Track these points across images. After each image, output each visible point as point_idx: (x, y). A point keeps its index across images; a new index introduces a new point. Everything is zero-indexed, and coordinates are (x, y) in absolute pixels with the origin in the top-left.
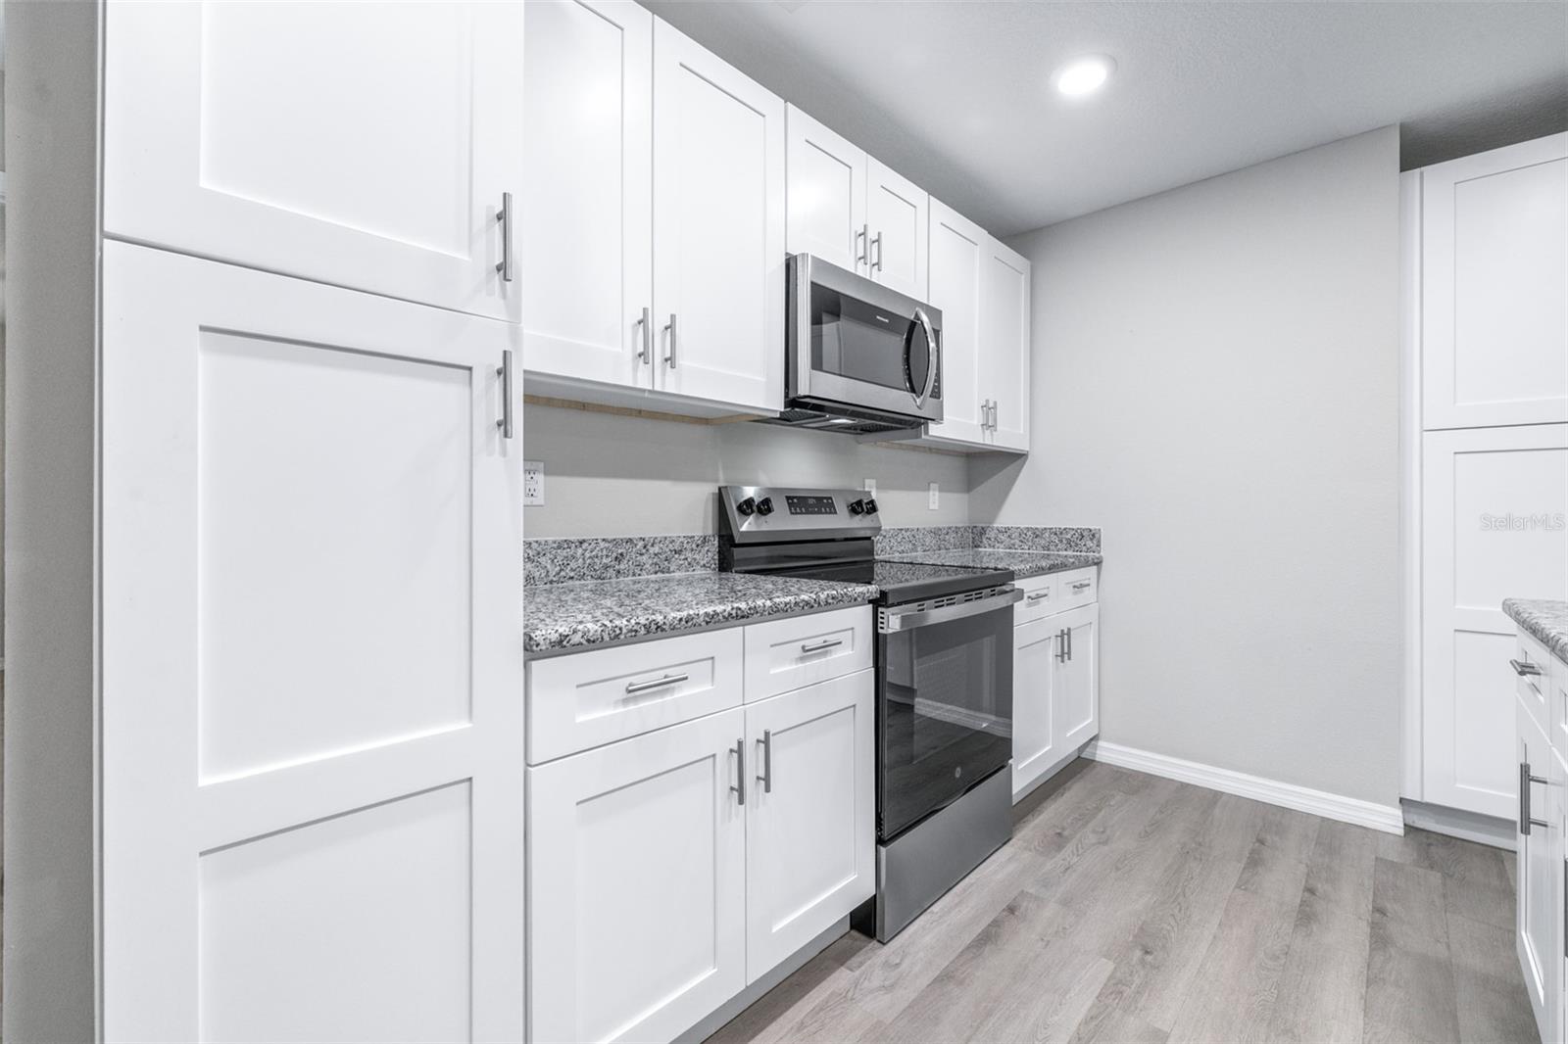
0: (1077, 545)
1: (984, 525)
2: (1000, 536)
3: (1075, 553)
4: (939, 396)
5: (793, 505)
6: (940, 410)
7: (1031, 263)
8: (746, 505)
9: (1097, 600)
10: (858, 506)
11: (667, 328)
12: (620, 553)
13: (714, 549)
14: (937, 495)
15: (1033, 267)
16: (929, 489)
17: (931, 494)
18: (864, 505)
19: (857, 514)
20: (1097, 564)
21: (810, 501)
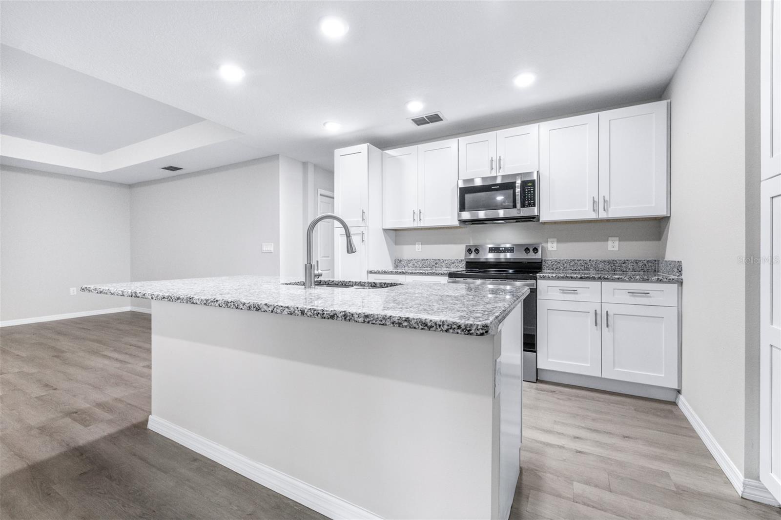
4: (535, 206)
5: (491, 250)
6: (535, 211)
7: (669, 101)
8: (469, 251)
9: (677, 306)
10: (527, 250)
11: (420, 212)
12: (437, 263)
13: (465, 263)
14: (617, 243)
15: (671, 102)
16: (607, 240)
17: (610, 243)
18: (531, 250)
19: (527, 253)
20: (674, 283)
21: (501, 249)
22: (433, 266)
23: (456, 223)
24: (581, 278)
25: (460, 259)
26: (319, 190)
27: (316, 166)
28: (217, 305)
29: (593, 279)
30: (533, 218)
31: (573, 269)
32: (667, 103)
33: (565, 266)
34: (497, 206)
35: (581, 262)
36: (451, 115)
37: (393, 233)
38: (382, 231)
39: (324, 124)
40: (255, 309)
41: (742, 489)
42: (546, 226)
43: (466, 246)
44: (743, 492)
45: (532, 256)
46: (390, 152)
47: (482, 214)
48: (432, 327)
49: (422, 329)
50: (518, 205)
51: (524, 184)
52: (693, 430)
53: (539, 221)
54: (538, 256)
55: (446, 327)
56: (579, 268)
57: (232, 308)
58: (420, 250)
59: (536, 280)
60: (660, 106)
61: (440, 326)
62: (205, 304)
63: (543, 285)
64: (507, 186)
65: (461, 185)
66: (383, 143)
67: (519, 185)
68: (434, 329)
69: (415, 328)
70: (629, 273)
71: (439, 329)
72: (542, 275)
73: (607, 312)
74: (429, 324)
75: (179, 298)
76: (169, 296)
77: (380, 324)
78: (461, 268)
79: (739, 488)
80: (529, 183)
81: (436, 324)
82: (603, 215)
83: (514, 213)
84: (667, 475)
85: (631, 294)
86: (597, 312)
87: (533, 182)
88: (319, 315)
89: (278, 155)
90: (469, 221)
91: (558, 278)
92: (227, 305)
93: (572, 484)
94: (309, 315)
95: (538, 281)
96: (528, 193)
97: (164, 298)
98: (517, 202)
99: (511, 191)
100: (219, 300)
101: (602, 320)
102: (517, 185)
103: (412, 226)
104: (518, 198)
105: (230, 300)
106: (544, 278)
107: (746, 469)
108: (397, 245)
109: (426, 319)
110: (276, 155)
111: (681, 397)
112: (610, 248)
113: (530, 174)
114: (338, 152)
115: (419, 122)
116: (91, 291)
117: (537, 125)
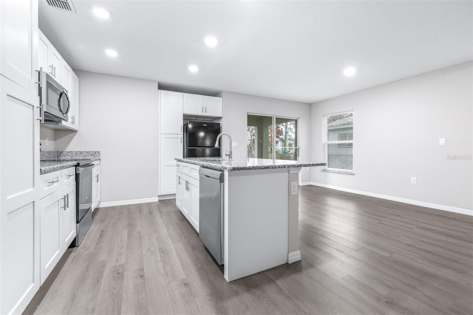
0: (94, 155)
1: (61, 151)
2: (68, 153)
3: (94, 157)
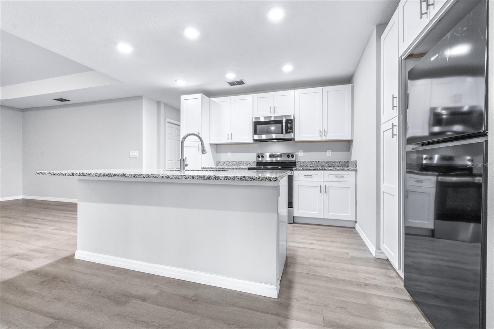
4: (292, 133)
5: (270, 156)
6: (292, 136)
7: (352, 84)
8: (259, 157)
9: (355, 181)
10: (288, 156)
11: (232, 134)
12: (240, 163)
13: (256, 163)
14: (331, 153)
15: (353, 85)
16: (327, 151)
17: (328, 153)
18: (290, 156)
19: (288, 158)
20: (354, 171)
21: (275, 155)
22: (238, 165)
23: (252, 141)
24: (314, 169)
25: (253, 161)
26: (167, 119)
27: (165, 104)
28: (142, 177)
29: (320, 170)
30: (292, 139)
31: (310, 166)
32: (352, 85)
33: (307, 164)
34: (271, 132)
35: (314, 162)
36: (249, 82)
37: (215, 146)
38: (209, 145)
39: (176, 81)
40: (166, 177)
41: (375, 254)
42: (298, 143)
43: (257, 154)
44: (375, 255)
45: (291, 159)
46: (214, 99)
47: (264, 137)
48: (255, 179)
49: (251, 180)
50: (284, 132)
51: (287, 121)
52: (360, 237)
53: (294, 141)
54: (294, 159)
55: (261, 179)
56: (313, 165)
57: (152, 178)
58: (231, 156)
59: (293, 171)
60: (348, 87)
61: (258, 178)
62: (134, 177)
63: (296, 173)
64: (278, 122)
65: (254, 121)
66: (209, 94)
67: (285, 121)
68: (256, 180)
69: (248, 180)
70: (336, 167)
71: (258, 180)
72: (296, 168)
73: (326, 186)
74: (254, 178)
75: (116, 175)
76: (108, 174)
77: (232, 180)
78: (254, 165)
79: (374, 254)
80: (289, 121)
81: (257, 178)
82: (324, 138)
83: (281, 136)
84: (348, 253)
85: (336, 177)
86: (321, 186)
87: (292, 120)
88: (202, 178)
89: (142, 96)
90: (259, 140)
91: (304, 170)
92: (149, 176)
93: (309, 260)
94: (196, 178)
95: (294, 171)
96: (289, 126)
97: (105, 175)
98: (284, 130)
99: (280, 125)
100: (144, 174)
101: (323, 190)
102: (284, 121)
103: (227, 142)
104: (284, 128)
105: (150, 174)
106: (297, 170)
107: (376, 246)
108: (218, 153)
109: (252, 177)
110: (140, 96)
111: (357, 224)
112: (328, 155)
113: (290, 116)
114: (183, 97)
115: (232, 84)
116: (46, 174)
117: (293, 91)
